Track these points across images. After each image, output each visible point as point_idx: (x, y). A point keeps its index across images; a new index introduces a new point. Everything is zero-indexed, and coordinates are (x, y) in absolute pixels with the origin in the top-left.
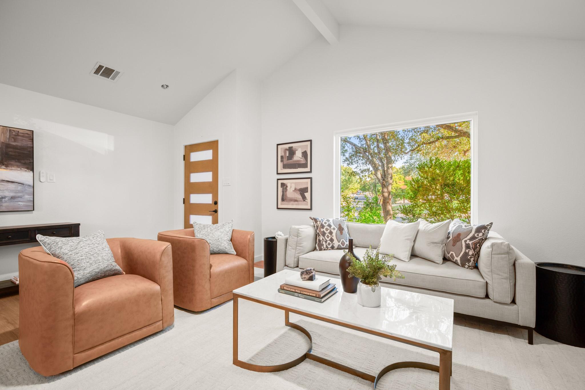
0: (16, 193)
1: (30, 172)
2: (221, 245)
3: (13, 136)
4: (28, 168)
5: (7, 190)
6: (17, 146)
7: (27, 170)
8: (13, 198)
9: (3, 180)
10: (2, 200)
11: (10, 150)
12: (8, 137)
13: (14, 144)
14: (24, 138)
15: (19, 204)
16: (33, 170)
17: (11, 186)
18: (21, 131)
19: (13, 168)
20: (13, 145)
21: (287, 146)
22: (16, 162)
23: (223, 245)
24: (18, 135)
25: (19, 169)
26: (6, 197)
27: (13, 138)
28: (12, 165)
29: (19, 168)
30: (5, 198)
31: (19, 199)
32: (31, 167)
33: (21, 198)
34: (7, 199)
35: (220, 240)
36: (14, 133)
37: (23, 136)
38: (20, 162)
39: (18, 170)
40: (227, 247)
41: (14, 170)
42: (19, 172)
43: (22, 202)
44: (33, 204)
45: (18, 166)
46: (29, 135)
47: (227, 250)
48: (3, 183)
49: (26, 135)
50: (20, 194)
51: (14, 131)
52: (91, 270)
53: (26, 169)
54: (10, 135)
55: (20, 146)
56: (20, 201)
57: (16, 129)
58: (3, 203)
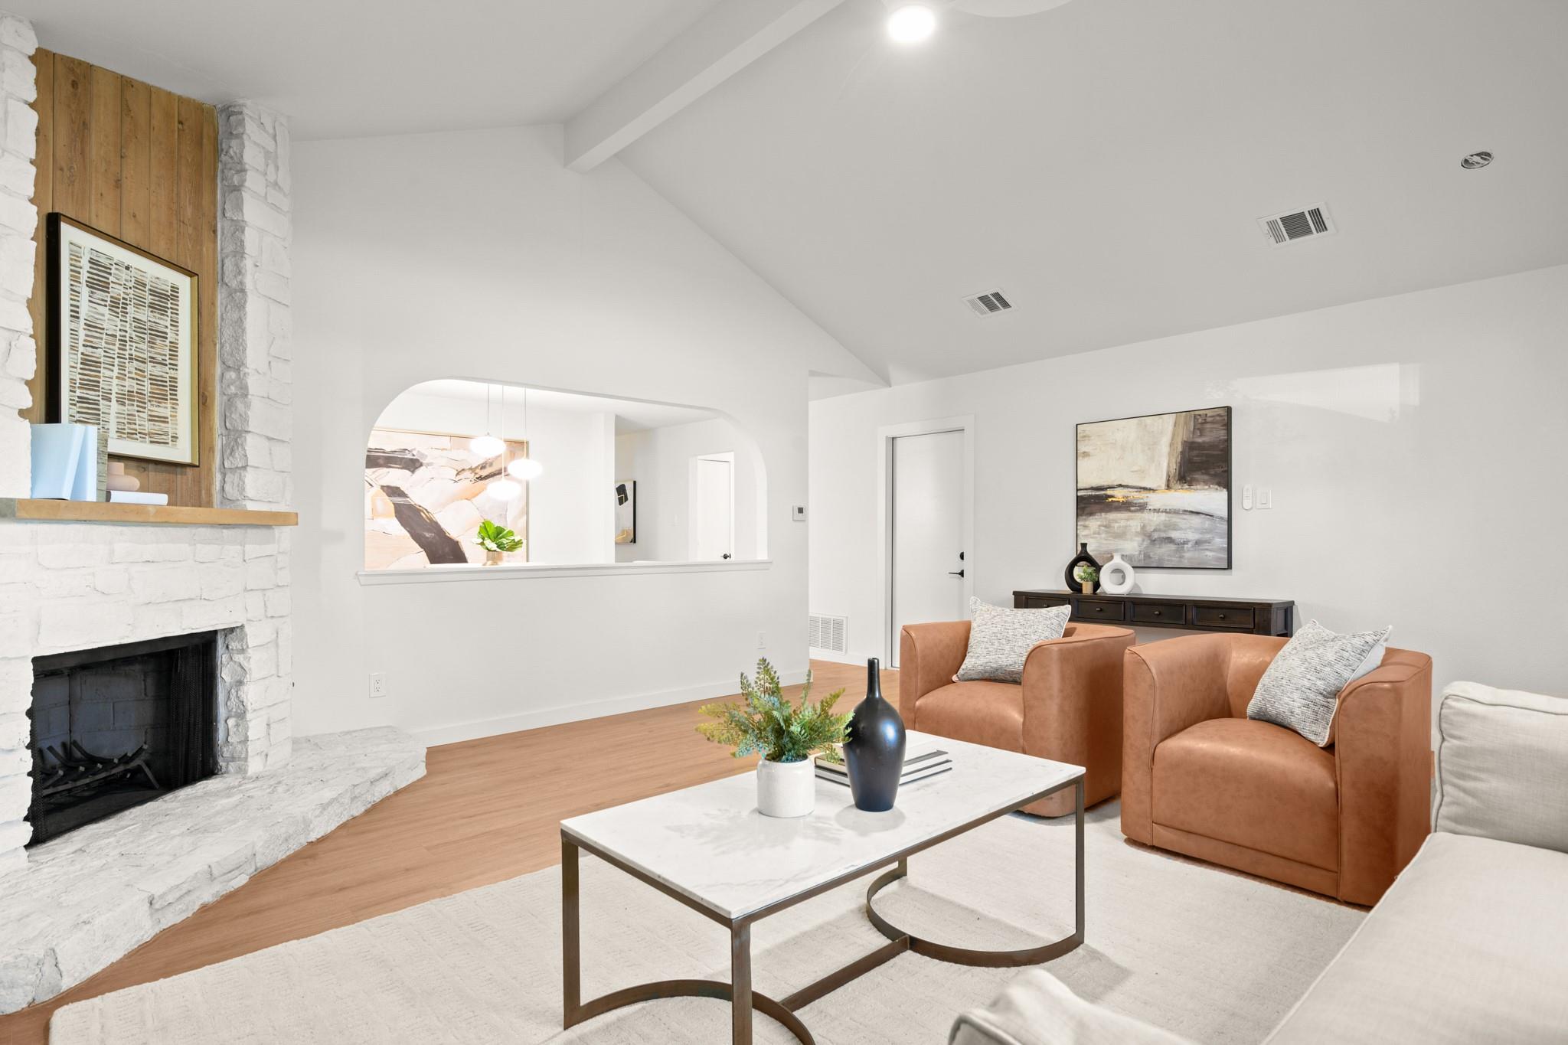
0: (1202, 533)
1: (1221, 491)
2: (1281, 699)
3: (1199, 426)
4: (1219, 484)
5: (1190, 528)
6: (1204, 442)
7: (1219, 488)
8: (1198, 543)
9: (1185, 511)
10: (1183, 547)
11: (1195, 452)
12: (1192, 430)
13: (1200, 440)
14: (1215, 426)
15: (1207, 556)
16: (1228, 486)
17: (1196, 521)
18: (1210, 413)
19: (1198, 487)
20: (1199, 443)
22: (1203, 474)
23: (1287, 700)
24: (1205, 422)
25: (1207, 487)
26: (1189, 541)
27: (1198, 429)
28: (1197, 481)
29: (1207, 485)
30: (1187, 544)
31: (1206, 546)
32: (1225, 481)
33: (1209, 543)
34: (1190, 545)
35: (1284, 681)
36: (1200, 421)
37: (1212, 423)
38: (1207, 474)
39: (1204, 489)
40: (1297, 711)
41: (1200, 490)
42: (1207, 492)
43: (1210, 550)
44: (1225, 556)
45: (1206, 482)
46: (1221, 416)
47: (1294, 721)
48: (1185, 517)
49: (1218, 418)
50: (1207, 536)
51: (1200, 415)
53: (1216, 487)
54: (1194, 426)
55: (1207, 443)
56: (1207, 550)
57: (1204, 412)
58: (1184, 552)
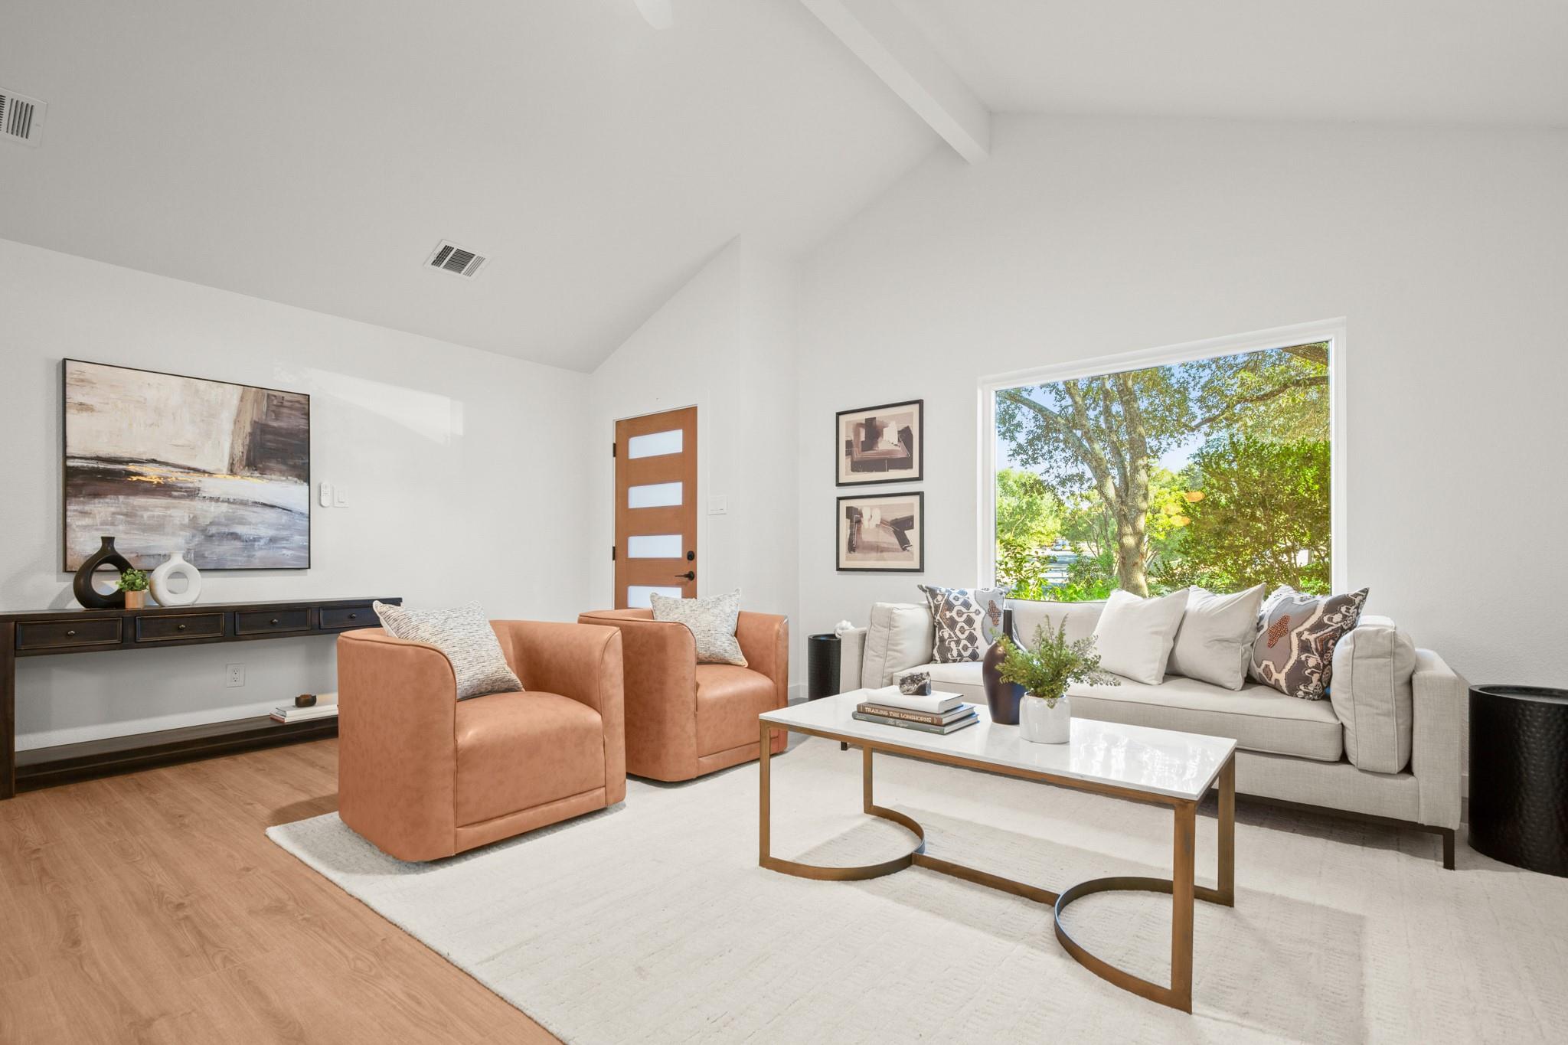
0: (278, 529)
1: (302, 484)
2: (715, 644)
3: (274, 408)
4: (299, 477)
5: (263, 523)
6: (280, 428)
7: (298, 481)
8: (272, 540)
9: (256, 503)
10: (254, 545)
11: (269, 437)
12: (265, 410)
13: (275, 424)
14: (293, 412)
15: (284, 554)
16: (308, 480)
17: (270, 515)
18: (287, 397)
19: (273, 477)
20: (274, 427)
21: (862, 417)
22: (278, 462)
23: (719, 643)
24: (281, 405)
25: (284, 478)
26: (260, 538)
27: (273, 411)
28: (272, 470)
29: (284, 476)
30: (259, 541)
31: (284, 544)
32: (303, 474)
33: (287, 540)
34: (262, 542)
35: (713, 632)
36: (275, 402)
37: (290, 408)
38: (285, 463)
39: (282, 481)
40: (728, 649)
41: (275, 480)
42: (284, 484)
43: (288, 549)
44: (307, 555)
45: (282, 473)
46: (301, 404)
47: (728, 657)
48: (255, 509)
49: (297, 405)
50: (285, 533)
51: (275, 396)
52: (471, 674)
53: (296, 479)
54: (268, 407)
55: (285, 429)
56: (284, 548)
57: (280, 393)
58: (255, 551)
